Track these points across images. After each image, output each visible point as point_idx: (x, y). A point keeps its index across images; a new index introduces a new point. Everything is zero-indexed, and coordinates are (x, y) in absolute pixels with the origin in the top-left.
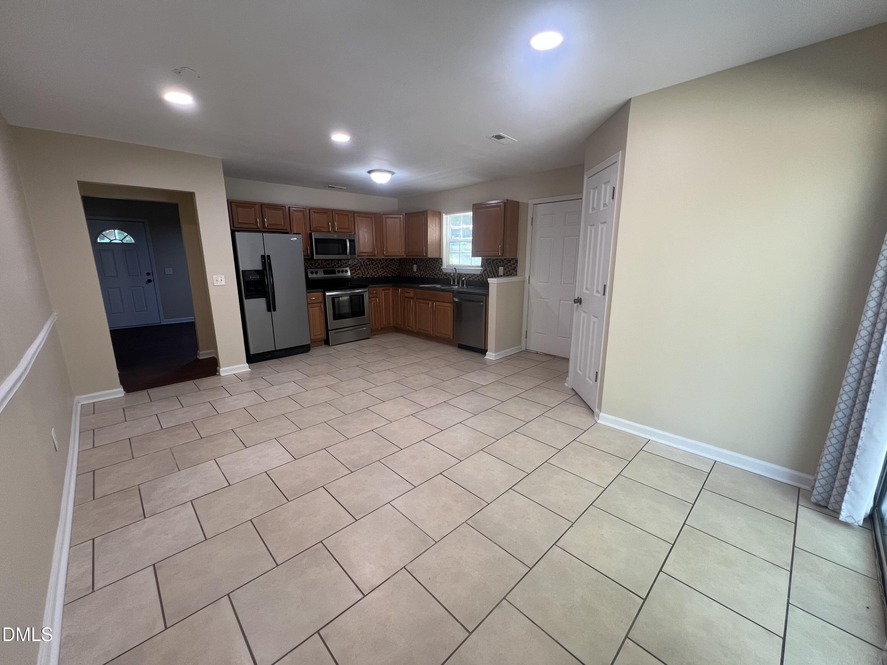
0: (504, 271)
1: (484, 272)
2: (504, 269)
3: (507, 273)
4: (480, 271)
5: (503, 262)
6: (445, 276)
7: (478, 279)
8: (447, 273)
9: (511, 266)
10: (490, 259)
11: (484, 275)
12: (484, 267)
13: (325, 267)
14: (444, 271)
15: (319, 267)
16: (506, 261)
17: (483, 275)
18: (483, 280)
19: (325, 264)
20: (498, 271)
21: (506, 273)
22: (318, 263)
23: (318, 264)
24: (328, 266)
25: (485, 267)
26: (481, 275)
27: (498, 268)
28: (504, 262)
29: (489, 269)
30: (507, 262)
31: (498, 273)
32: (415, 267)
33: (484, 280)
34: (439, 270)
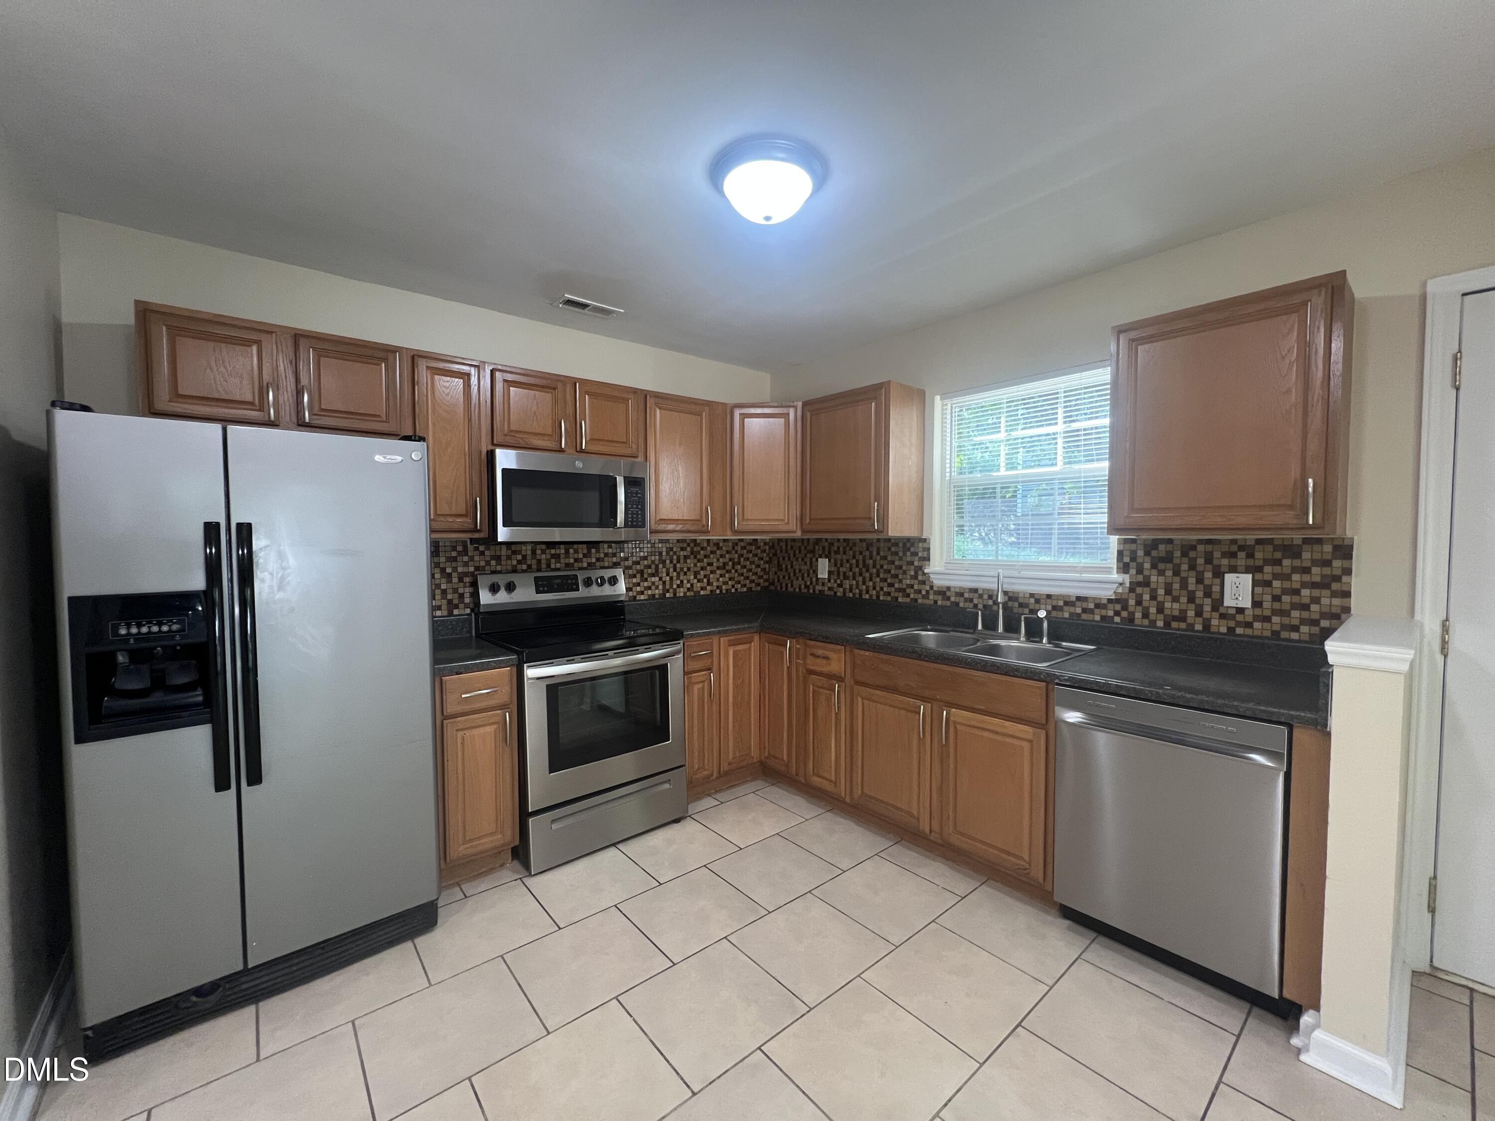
0: (1259, 590)
1: (1132, 590)
2: (1255, 584)
3: (1276, 598)
4: (1116, 585)
5: (1251, 556)
6: (939, 598)
7: (1103, 618)
8: (949, 588)
9: (1306, 570)
10: (1170, 541)
11: (1132, 602)
12: (1133, 571)
13: (544, 566)
14: (939, 582)
15: (524, 567)
16: (1270, 548)
17: (1127, 601)
18: (1131, 620)
19: (543, 556)
20: (1216, 589)
21: (1268, 598)
22: (520, 554)
23: (519, 557)
24: (553, 566)
25: (1140, 571)
26: (1120, 601)
27: (1219, 574)
28: (1259, 555)
29: (1161, 579)
30: (1278, 555)
31: (1216, 596)
32: (823, 568)
33: (1137, 622)
34: (915, 577)
